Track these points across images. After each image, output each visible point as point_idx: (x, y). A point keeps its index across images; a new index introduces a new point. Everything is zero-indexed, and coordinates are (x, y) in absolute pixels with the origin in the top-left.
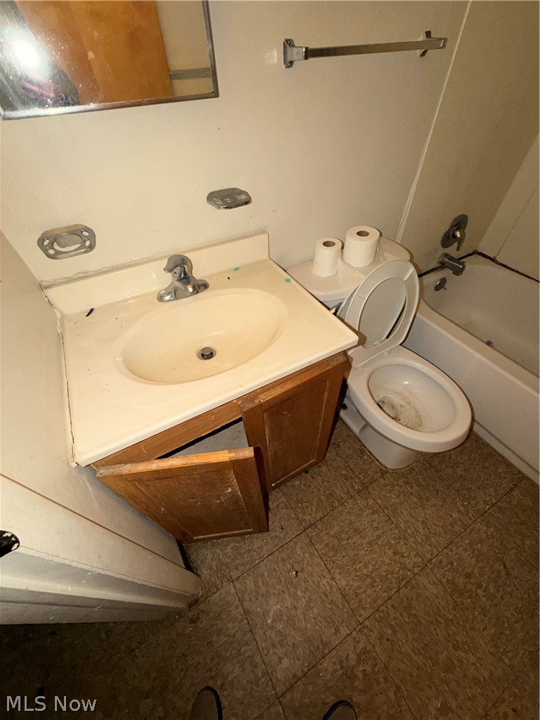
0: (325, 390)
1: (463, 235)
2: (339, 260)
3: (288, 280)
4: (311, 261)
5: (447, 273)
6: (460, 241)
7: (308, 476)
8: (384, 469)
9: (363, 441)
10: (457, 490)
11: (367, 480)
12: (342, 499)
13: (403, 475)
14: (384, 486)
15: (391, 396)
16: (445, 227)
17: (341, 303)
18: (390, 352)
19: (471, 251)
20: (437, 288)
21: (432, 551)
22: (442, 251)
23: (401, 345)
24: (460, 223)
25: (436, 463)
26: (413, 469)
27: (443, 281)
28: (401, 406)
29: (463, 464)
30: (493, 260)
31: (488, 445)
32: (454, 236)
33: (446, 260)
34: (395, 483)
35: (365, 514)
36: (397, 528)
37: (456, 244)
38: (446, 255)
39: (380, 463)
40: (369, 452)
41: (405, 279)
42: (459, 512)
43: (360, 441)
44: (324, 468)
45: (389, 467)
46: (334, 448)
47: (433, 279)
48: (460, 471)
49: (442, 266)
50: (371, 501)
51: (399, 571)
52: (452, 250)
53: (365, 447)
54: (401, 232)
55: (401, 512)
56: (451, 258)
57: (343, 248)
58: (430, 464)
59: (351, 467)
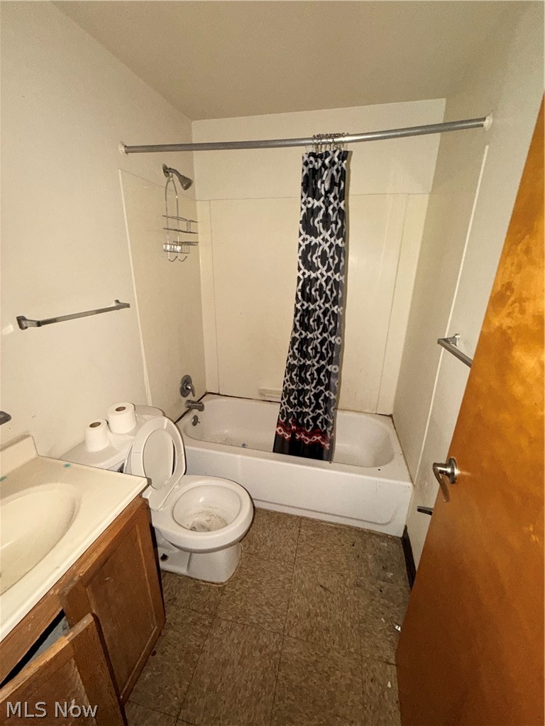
0: (136, 537)
1: (192, 387)
2: (109, 433)
3: (67, 466)
4: (83, 444)
5: (195, 412)
6: (192, 390)
7: (158, 656)
8: (221, 586)
9: (194, 577)
10: (274, 558)
11: (212, 608)
12: (199, 646)
13: (237, 578)
14: (227, 600)
15: (196, 519)
16: (178, 385)
17: (123, 464)
18: (179, 483)
19: (204, 394)
20: (195, 424)
21: (282, 620)
22: (185, 400)
23: (185, 474)
24: (187, 381)
25: (253, 549)
26: (241, 567)
27: (196, 418)
28: (208, 521)
29: (268, 536)
30: (219, 394)
31: (275, 512)
32: (187, 389)
33: (190, 404)
34: (234, 590)
35: (224, 641)
36: (252, 627)
37: (191, 393)
38: (189, 401)
39: (217, 584)
40: (204, 581)
41: (165, 427)
42: (282, 573)
43: (192, 578)
44: (170, 632)
45: (224, 581)
46: (172, 604)
47: (188, 420)
48: (269, 544)
49: (190, 409)
50: (224, 624)
51: (270, 662)
52: (190, 397)
53: (198, 580)
54: (149, 397)
55: (249, 610)
56: (193, 402)
57: (108, 423)
58: (250, 554)
59: (194, 608)
